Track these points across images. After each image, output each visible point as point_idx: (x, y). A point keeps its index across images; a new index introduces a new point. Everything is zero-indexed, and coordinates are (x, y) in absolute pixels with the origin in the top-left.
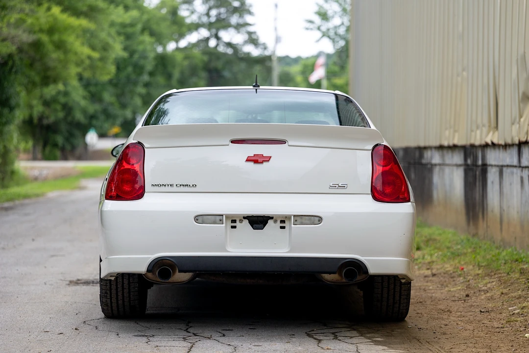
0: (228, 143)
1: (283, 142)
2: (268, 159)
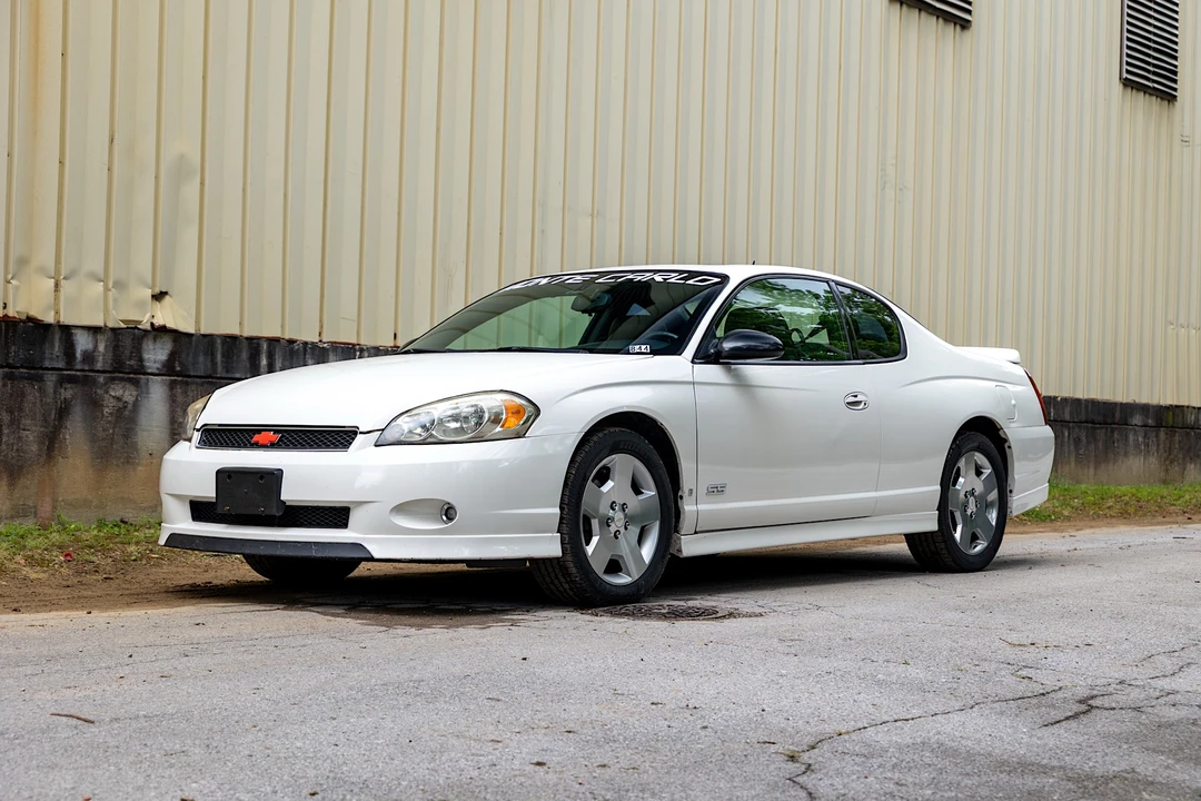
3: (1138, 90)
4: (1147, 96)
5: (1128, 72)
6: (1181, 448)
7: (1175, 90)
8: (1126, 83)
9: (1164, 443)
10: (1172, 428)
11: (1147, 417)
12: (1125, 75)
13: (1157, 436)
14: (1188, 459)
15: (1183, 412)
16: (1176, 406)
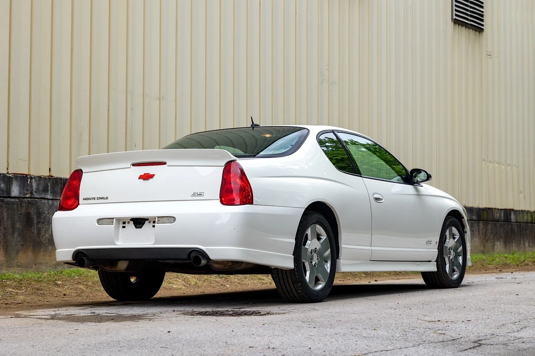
0: (130, 166)
1: (165, 163)
2: (152, 176)
3: (462, 26)
4: (467, 29)
5: (456, 15)
6: (492, 233)
7: (483, 25)
8: (456, 22)
9: (482, 230)
10: (486, 221)
11: (473, 215)
12: (455, 17)
13: (478, 226)
14: (496, 239)
15: (492, 211)
16: (489, 208)
